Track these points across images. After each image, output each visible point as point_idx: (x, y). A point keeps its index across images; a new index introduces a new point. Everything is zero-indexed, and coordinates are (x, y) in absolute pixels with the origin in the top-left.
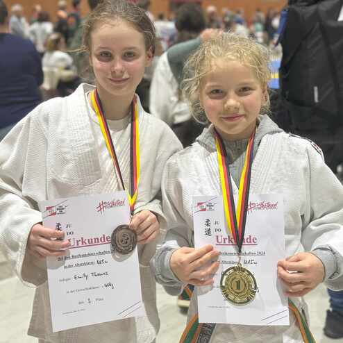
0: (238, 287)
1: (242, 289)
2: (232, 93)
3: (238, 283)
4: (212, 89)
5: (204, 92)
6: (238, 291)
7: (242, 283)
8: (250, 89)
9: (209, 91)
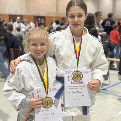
0: (48, 103)
1: (49, 103)
2: (39, 45)
3: (48, 102)
4: (33, 44)
5: (30, 44)
6: (48, 104)
7: (49, 101)
8: (44, 44)
9: (32, 44)
